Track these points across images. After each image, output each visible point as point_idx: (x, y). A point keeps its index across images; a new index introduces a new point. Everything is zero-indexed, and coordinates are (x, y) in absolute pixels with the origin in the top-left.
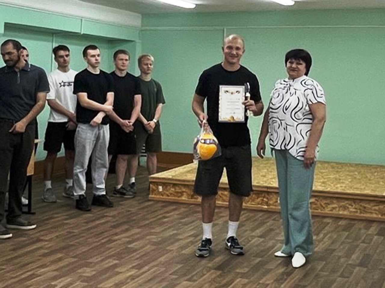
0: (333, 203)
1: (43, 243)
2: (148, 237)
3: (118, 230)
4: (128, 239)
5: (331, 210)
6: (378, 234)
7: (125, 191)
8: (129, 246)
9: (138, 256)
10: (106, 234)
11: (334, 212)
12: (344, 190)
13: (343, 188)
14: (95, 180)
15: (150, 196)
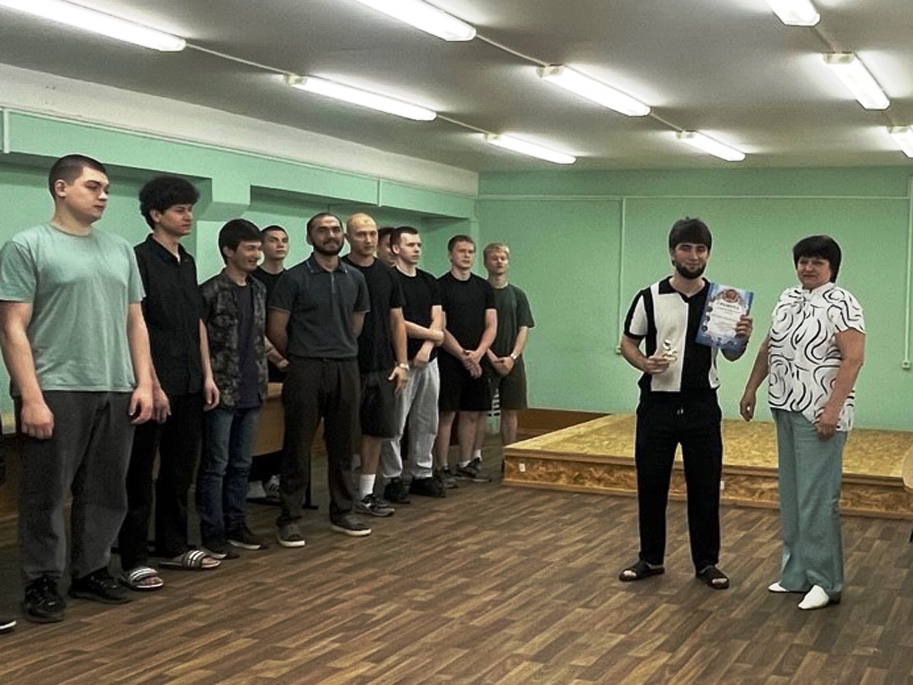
2: (511, 544)
3: (459, 533)
6: (882, 538)
15: (505, 479)
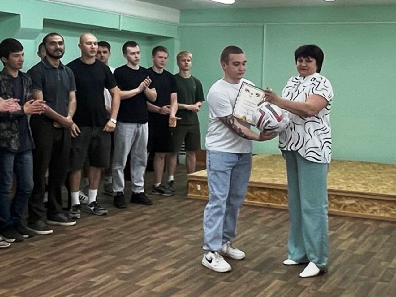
0: (374, 205)
1: (83, 240)
4: (165, 238)
5: (372, 213)
7: (163, 190)
8: (168, 244)
9: (176, 255)
10: (145, 232)
11: (375, 214)
12: (386, 192)
13: (385, 190)
14: (133, 177)
15: (189, 194)
